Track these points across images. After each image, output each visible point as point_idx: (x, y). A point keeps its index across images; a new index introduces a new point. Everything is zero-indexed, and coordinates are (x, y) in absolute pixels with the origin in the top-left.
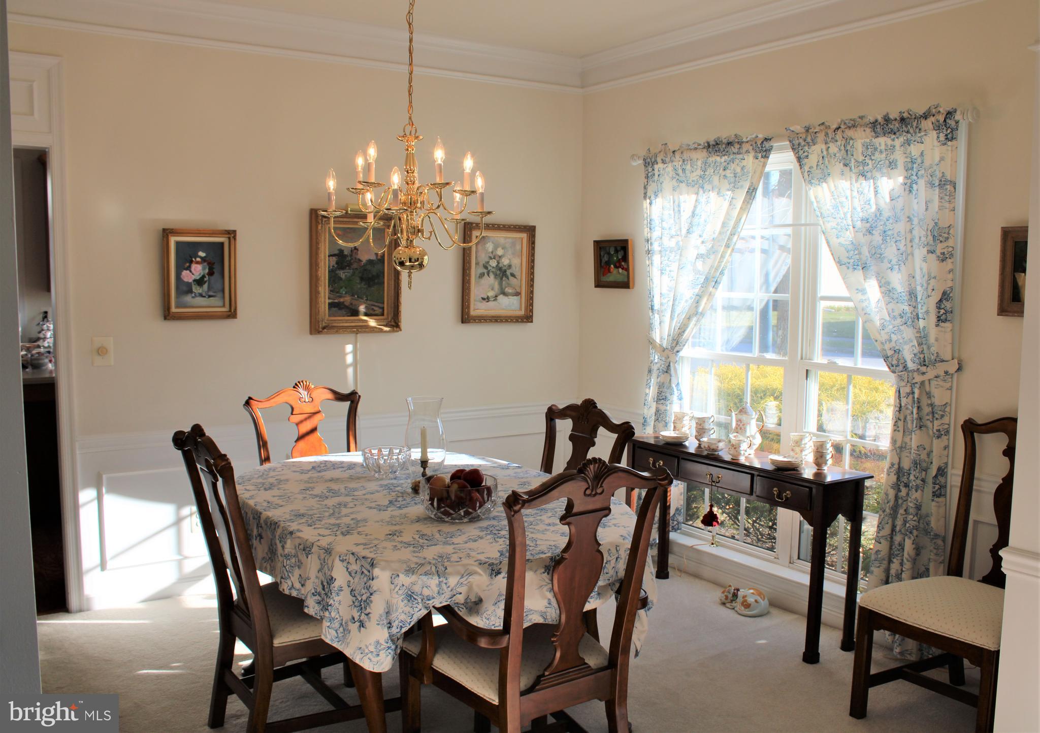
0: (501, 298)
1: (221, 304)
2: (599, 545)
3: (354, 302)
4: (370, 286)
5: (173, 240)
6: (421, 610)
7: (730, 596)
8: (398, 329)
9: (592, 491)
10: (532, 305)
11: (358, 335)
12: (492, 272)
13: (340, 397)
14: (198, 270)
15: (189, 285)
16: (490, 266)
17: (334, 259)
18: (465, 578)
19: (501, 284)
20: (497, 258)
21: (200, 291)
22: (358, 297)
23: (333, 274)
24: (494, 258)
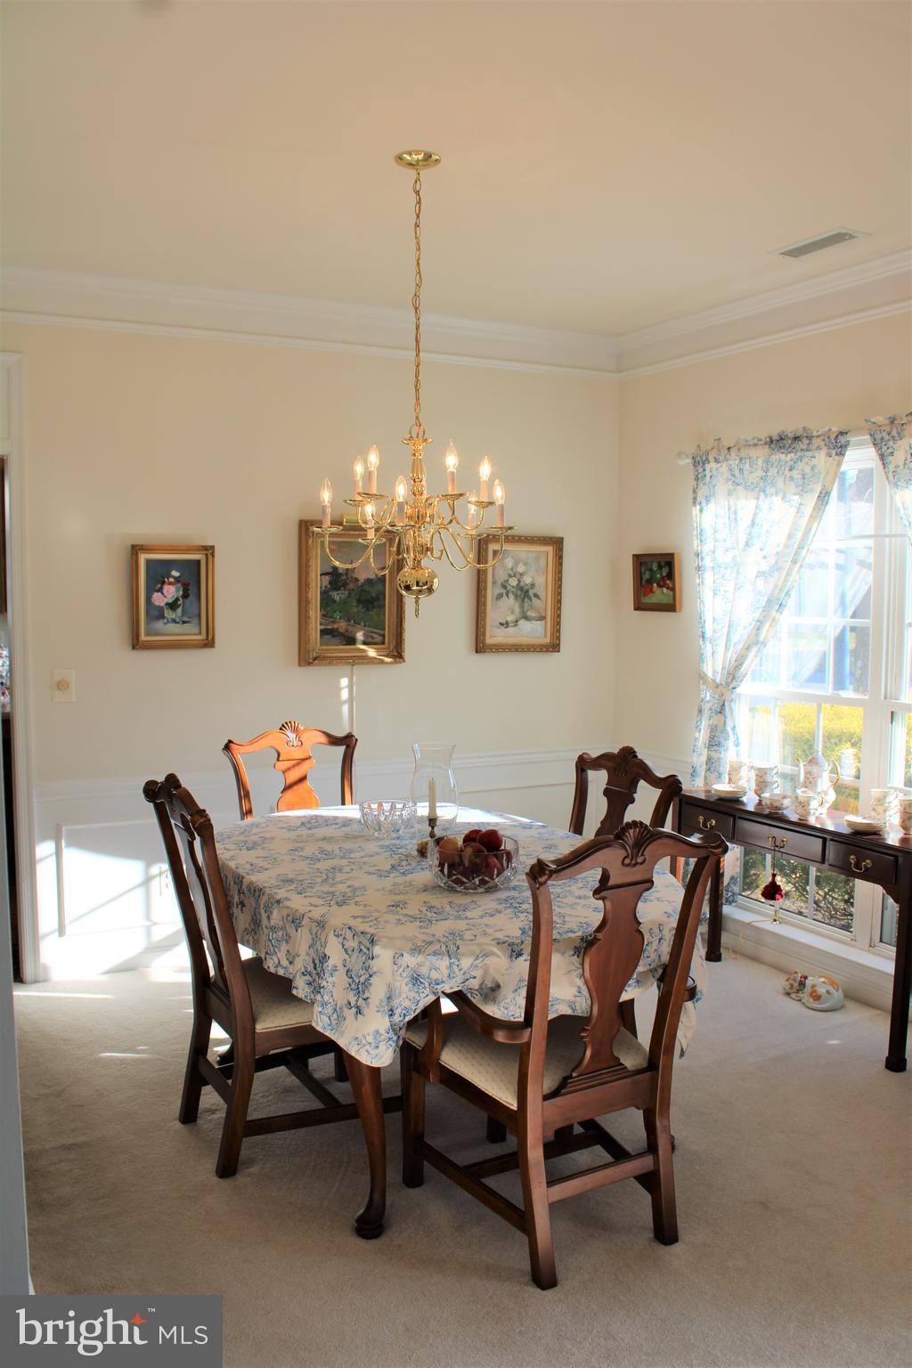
0: (522, 622)
1: (197, 631)
2: (639, 923)
3: (351, 629)
4: (368, 610)
5: (143, 557)
6: (428, 995)
7: (796, 985)
8: (401, 660)
9: (632, 860)
10: (559, 631)
11: (355, 667)
12: (513, 592)
13: (334, 741)
15: (161, 609)
16: (510, 585)
17: (327, 578)
18: (480, 960)
19: (522, 607)
20: (518, 576)
21: (174, 617)
22: (355, 622)
23: (326, 596)
24: (515, 576)
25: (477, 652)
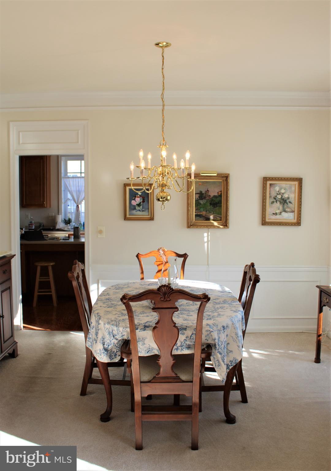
0: (283, 213)
1: (148, 214)
2: (175, 324)
3: (207, 214)
4: (214, 207)
5: (128, 188)
8: (227, 227)
9: (164, 299)
10: (300, 217)
11: (209, 229)
12: (279, 201)
13: (179, 256)
14: (138, 200)
15: (134, 206)
16: (278, 198)
17: (198, 195)
19: (283, 207)
20: (281, 194)
21: (139, 209)
22: (209, 212)
23: (197, 202)
24: (280, 194)
25: (262, 225)
